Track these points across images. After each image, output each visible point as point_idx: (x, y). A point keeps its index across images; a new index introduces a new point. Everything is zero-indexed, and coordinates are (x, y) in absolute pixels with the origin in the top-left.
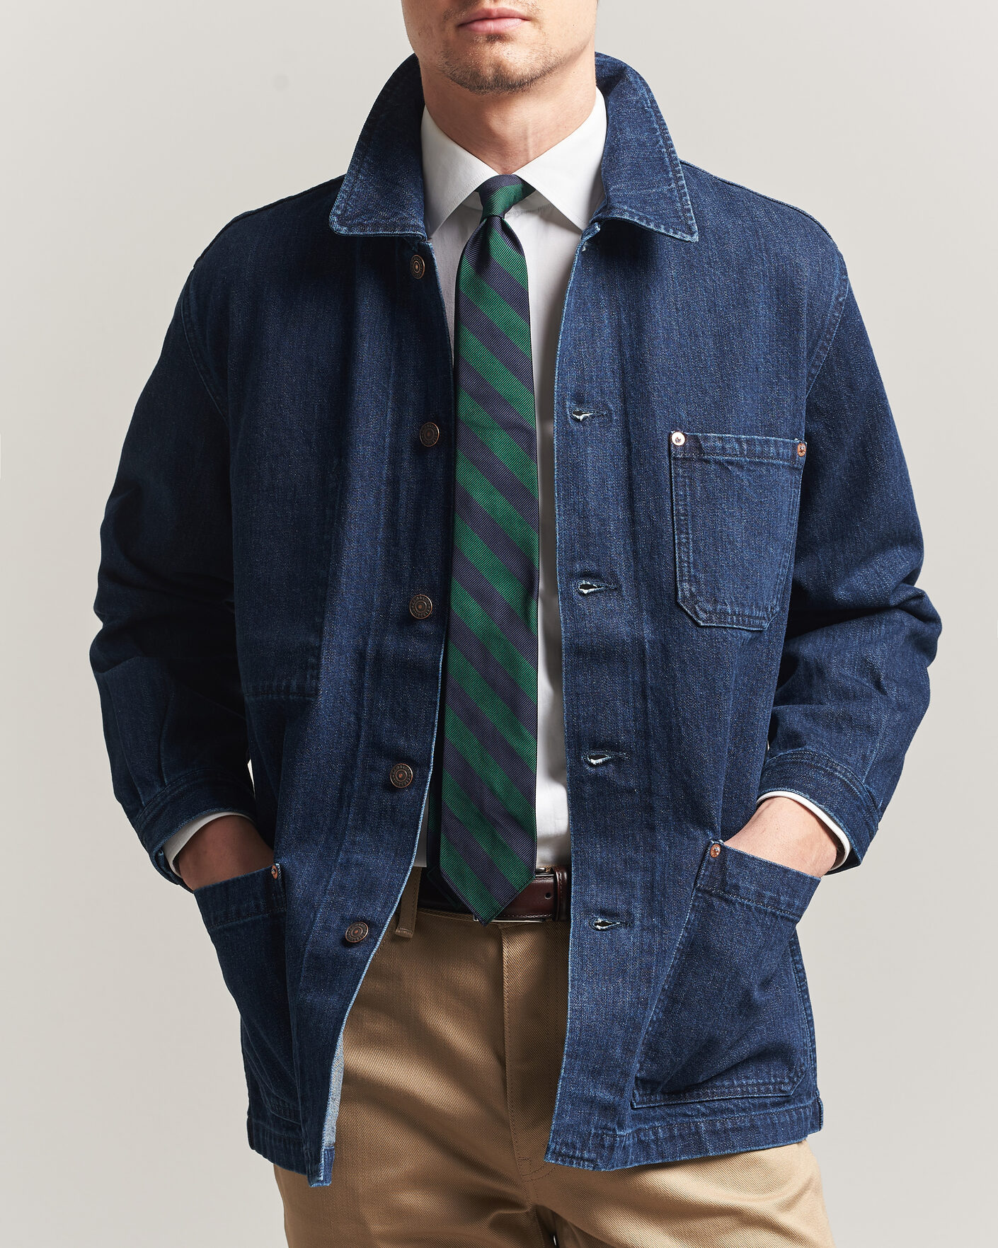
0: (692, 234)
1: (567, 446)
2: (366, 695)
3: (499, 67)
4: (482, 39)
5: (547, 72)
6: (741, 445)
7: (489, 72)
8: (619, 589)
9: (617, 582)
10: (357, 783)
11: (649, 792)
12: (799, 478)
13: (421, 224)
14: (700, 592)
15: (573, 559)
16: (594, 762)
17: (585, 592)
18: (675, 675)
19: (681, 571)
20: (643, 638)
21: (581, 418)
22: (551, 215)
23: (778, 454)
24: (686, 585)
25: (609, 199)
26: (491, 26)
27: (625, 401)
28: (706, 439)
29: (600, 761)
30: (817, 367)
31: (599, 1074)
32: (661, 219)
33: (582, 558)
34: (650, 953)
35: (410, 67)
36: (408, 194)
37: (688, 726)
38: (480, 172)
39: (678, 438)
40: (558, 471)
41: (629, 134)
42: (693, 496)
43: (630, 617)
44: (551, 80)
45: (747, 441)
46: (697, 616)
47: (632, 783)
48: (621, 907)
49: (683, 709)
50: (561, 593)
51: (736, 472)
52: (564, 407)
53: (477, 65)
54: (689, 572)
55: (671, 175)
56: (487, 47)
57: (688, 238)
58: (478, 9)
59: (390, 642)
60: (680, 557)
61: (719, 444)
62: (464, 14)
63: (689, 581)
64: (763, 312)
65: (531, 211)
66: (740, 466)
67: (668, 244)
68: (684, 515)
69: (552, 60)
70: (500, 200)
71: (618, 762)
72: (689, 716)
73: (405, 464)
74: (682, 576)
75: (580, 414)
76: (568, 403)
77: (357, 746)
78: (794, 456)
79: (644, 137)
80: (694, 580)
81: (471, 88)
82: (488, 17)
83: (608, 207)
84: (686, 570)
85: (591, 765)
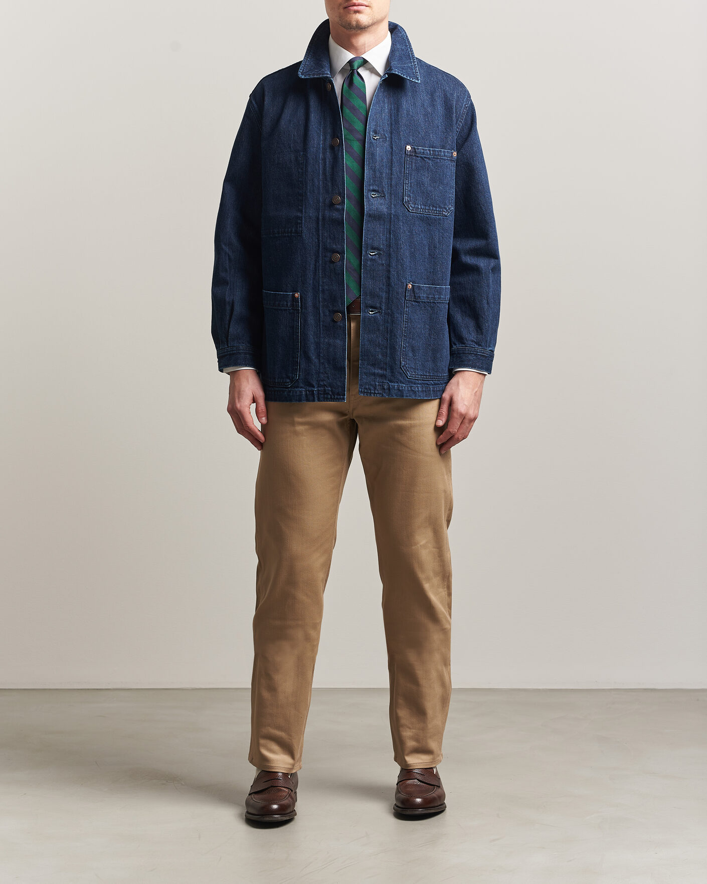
0: (418, 80)
1: (370, 147)
2: (320, 232)
3: (357, 21)
4: (352, 12)
5: (373, 24)
6: (430, 152)
7: (354, 23)
8: (384, 196)
9: (384, 194)
10: (320, 262)
11: (389, 265)
12: (455, 164)
13: (329, 73)
14: (411, 201)
15: (370, 185)
16: (372, 254)
17: (373, 196)
19: (405, 193)
20: (391, 213)
21: (376, 138)
22: (373, 71)
23: (445, 155)
24: (406, 198)
25: (391, 67)
26: (355, 8)
27: (391, 134)
28: (418, 149)
29: (373, 254)
30: (459, 128)
31: (375, 365)
32: (408, 75)
33: (373, 185)
34: (388, 322)
35: (327, 22)
36: (324, 64)
38: (349, 56)
39: (409, 148)
41: (398, 46)
42: (412, 168)
43: (387, 206)
44: (374, 27)
45: (433, 150)
46: (409, 208)
47: (383, 262)
48: (378, 305)
50: (365, 196)
51: (427, 160)
53: (350, 21)
54: (408, 193)
55: (412, 60)
56: (354, 15)
57: (417, 81)
58: (351, 2)
59: (327, 213)
60: (405, 188)
61: (422, 151)
62: (346, 4)
63: (408, 196)
64: (440, 109)
65: (367, 69)
66: (429, 159)
67: (408, 82)
68: (408, 174)
69: (375, 20)
70: (356, 65)
71: (379, 254)
73: (328, 153)
75: (375, 137)
76: (371, 133)
77: (319, 249)
78: (452, 156)
79: (403, 48)
81: (347, 29)
82: (355, 5)
83: (391, 69)
85: (370, 255)
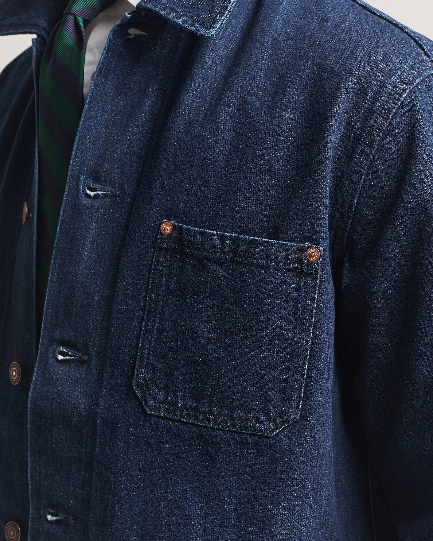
1: (72, 218)
9: (89, 354)
14: (154, 381)
15: (55, 325)
18: (119, 454)
19: (141, 356)
20: (97, 413)
21: (93, 193)
29: (54, 518)
33: (62, 325)
37: (122, 505)
39: (167, 227)
40: (58, 240)
45: (232, 238)
46: (146, 403)
49: (121, 488)
50: (40, 355)
52: (78, 182)
54: (148, 359)
60: (143, 343)
63: (147, 367)
68: (156, 303)
71: (65, 523)
72: (124, 495)
74: (141, 362)
76: (82, 178)
78: (300, 260)
80: (151, 367)
84: (145, 356)
85: (47, 520)
